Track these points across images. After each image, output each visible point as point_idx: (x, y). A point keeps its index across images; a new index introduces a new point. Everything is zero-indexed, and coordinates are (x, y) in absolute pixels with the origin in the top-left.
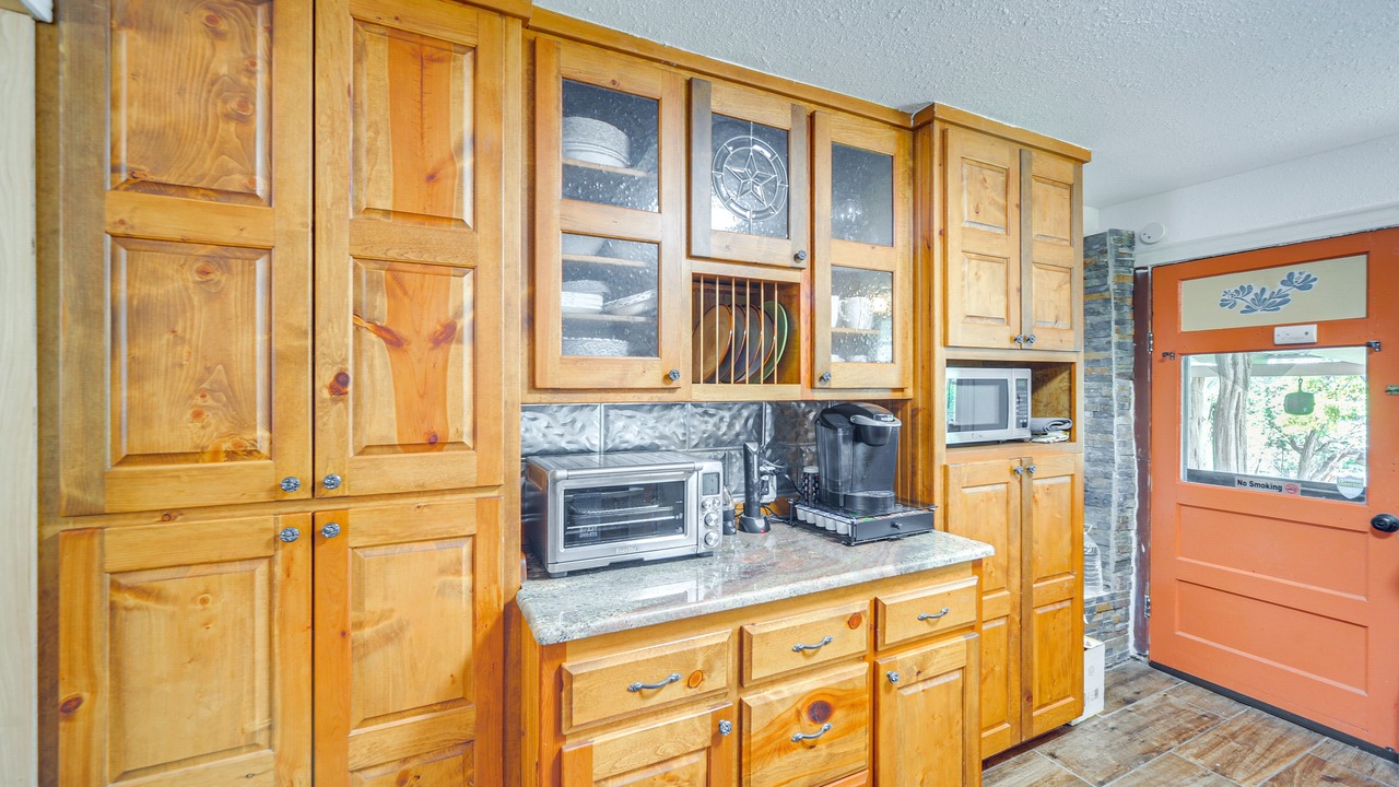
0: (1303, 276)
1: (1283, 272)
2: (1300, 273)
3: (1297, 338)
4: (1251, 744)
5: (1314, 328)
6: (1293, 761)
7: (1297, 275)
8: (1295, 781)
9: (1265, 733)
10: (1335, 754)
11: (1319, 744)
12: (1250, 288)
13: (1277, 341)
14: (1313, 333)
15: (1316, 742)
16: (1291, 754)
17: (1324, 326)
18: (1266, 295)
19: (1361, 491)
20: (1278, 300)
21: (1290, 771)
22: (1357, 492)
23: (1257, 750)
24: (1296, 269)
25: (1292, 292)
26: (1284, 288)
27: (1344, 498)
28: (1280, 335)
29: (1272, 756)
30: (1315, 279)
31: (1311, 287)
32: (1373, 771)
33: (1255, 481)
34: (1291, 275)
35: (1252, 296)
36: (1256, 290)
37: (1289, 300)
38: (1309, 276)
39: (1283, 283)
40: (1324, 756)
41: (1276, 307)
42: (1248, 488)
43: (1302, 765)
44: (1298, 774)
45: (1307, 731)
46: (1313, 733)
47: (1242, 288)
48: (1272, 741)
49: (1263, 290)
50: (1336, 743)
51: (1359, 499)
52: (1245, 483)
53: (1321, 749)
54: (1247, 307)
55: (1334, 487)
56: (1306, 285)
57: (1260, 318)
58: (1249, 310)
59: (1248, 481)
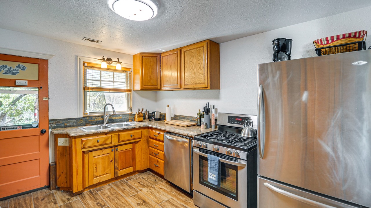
0: (23, 66)
1: (17, 64)
2: (22, 65)
3: (23, 84)
4: (21, 206)
5: (27, 82)
6: (33, 202)
7: (21, 66)
8: (39, 205)
9: (20, 201)
10: (37, 195)
11: (32, 195)
12: (6, 67)
13: (17, 84)
14: (26, 83)
15: (31, 195)
16: (31, 201)
17: (29, 81)
18: (12, 70)
19: (37, 125)
20: (15, 72)
21: (35, 204)
22: (36, 125)
23: (24, 206)
24: (21, 64)
25: (20, 70)
26: (17, 69)
27: (33, 127)
28: (18, 82)
29: (29, 205)
30: (26, 68)
31: (25, 70)
32: (46, 192)
33: (8, 127)
34: (19, 65)
35: (6, 69)
36: (8, 67)
37: (18, 72)
38: (24, 67)
39: (17, 67)
40: (36, 196)
41: (15, 74)
42: (6, 130)
43: (35, 201)
44: (37, 204)
45: (27, 195)
46: (28, 194)
47: (3, 66)
48: (24, 202)
49: (11, 68)
50: (34, 193)
51: (37, 127)
52: (5, 129)
53: (34, 196)
54: (5, 72)
55: (31, 125)
56: (23, 69)
57: (10, 76)
58: (5, 73)
59: (5, 128)
